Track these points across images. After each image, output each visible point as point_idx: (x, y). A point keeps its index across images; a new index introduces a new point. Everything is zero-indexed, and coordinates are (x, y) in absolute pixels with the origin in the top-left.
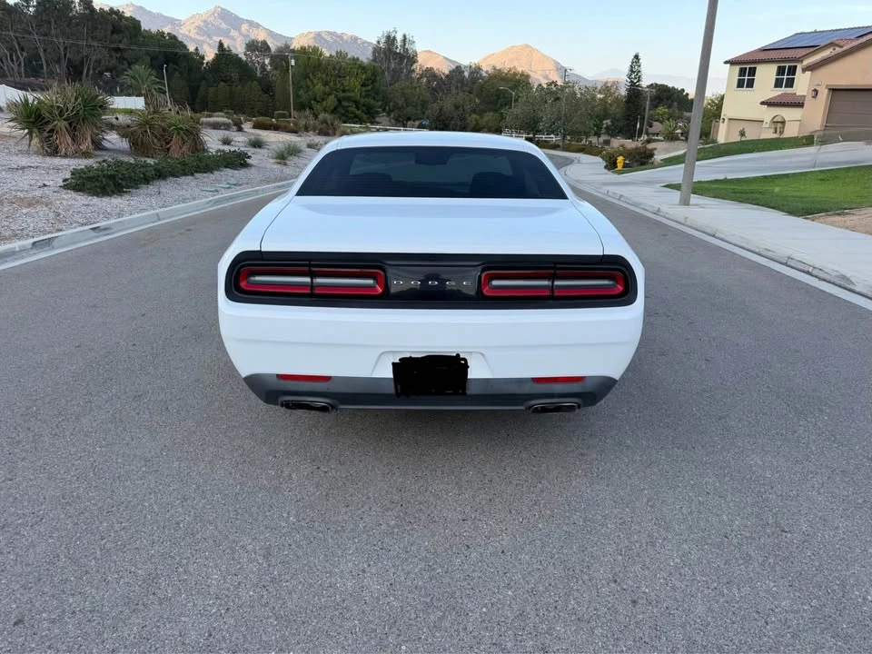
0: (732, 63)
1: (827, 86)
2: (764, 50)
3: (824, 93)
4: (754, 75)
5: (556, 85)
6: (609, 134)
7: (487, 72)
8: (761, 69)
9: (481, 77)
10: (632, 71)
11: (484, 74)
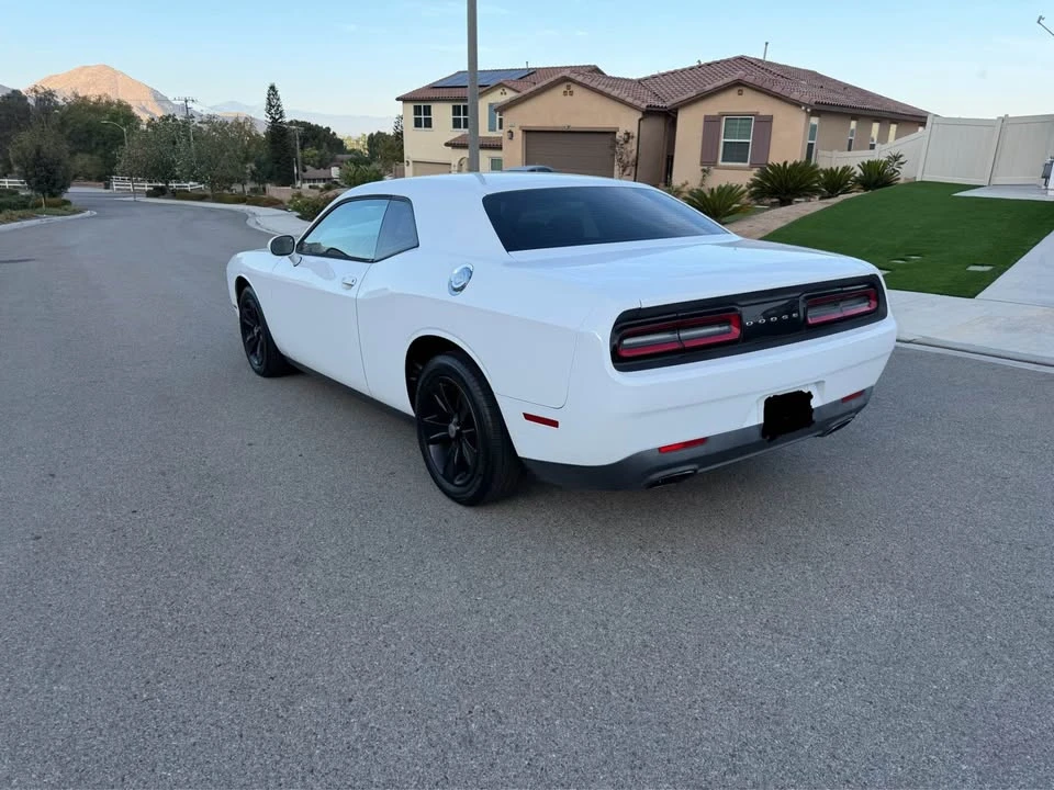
0: (404, 99)
1: (521, 127)
2: (433, 87)
3: (519, 135)
4: (430, 114)
5: (175, 120)
6: (256, 181)
7: (64, 99)
8: (436, 108)
9: (56, 105)
10: (269, 104)
11: (61, 102)
